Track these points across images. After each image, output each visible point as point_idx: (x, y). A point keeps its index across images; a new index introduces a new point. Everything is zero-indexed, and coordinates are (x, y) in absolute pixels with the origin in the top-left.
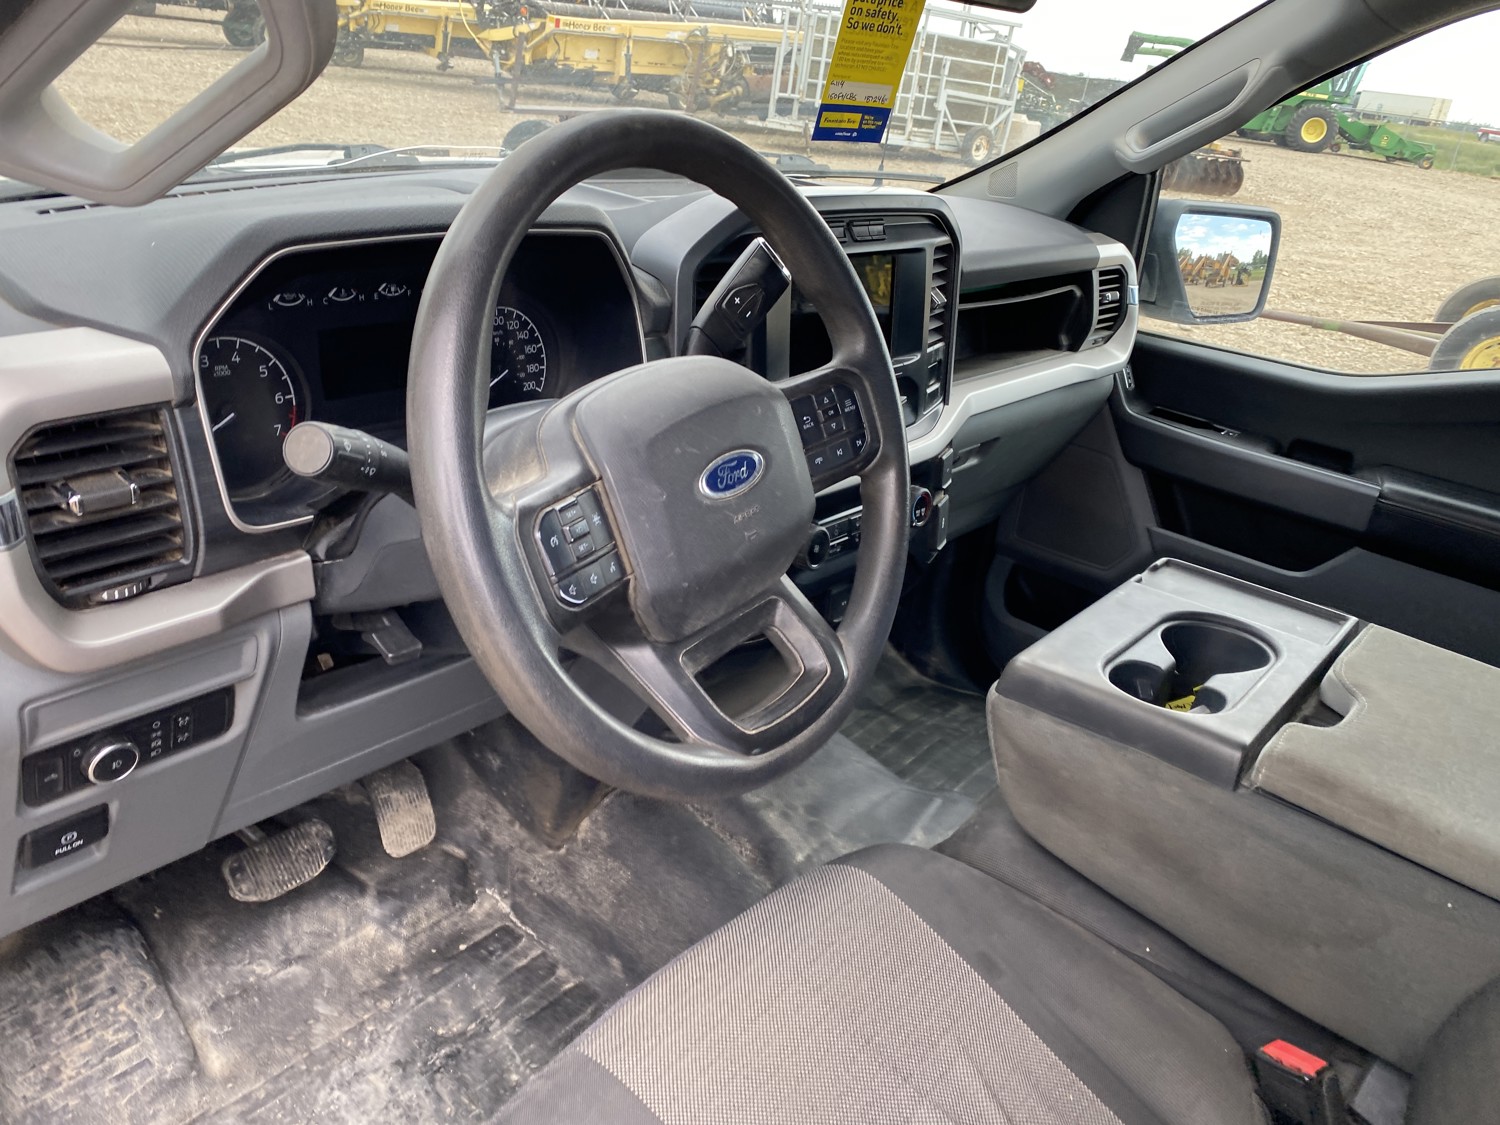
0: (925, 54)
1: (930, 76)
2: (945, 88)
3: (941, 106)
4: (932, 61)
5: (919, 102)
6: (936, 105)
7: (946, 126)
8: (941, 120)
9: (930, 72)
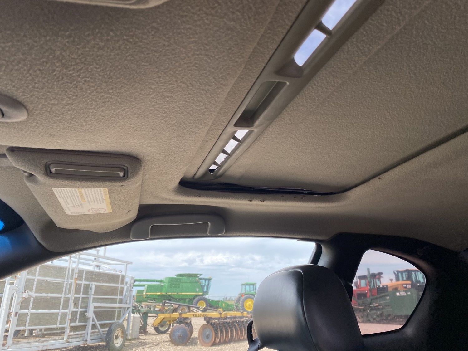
0: (78, 282)
1: (81, 296)
2: (92, 303)
3: (90, 314)
4: (82, 286)
5: (74, 314)
6: (87, 314)
7: (94, 326)
8: (91, 323)
9: (81, 293)
